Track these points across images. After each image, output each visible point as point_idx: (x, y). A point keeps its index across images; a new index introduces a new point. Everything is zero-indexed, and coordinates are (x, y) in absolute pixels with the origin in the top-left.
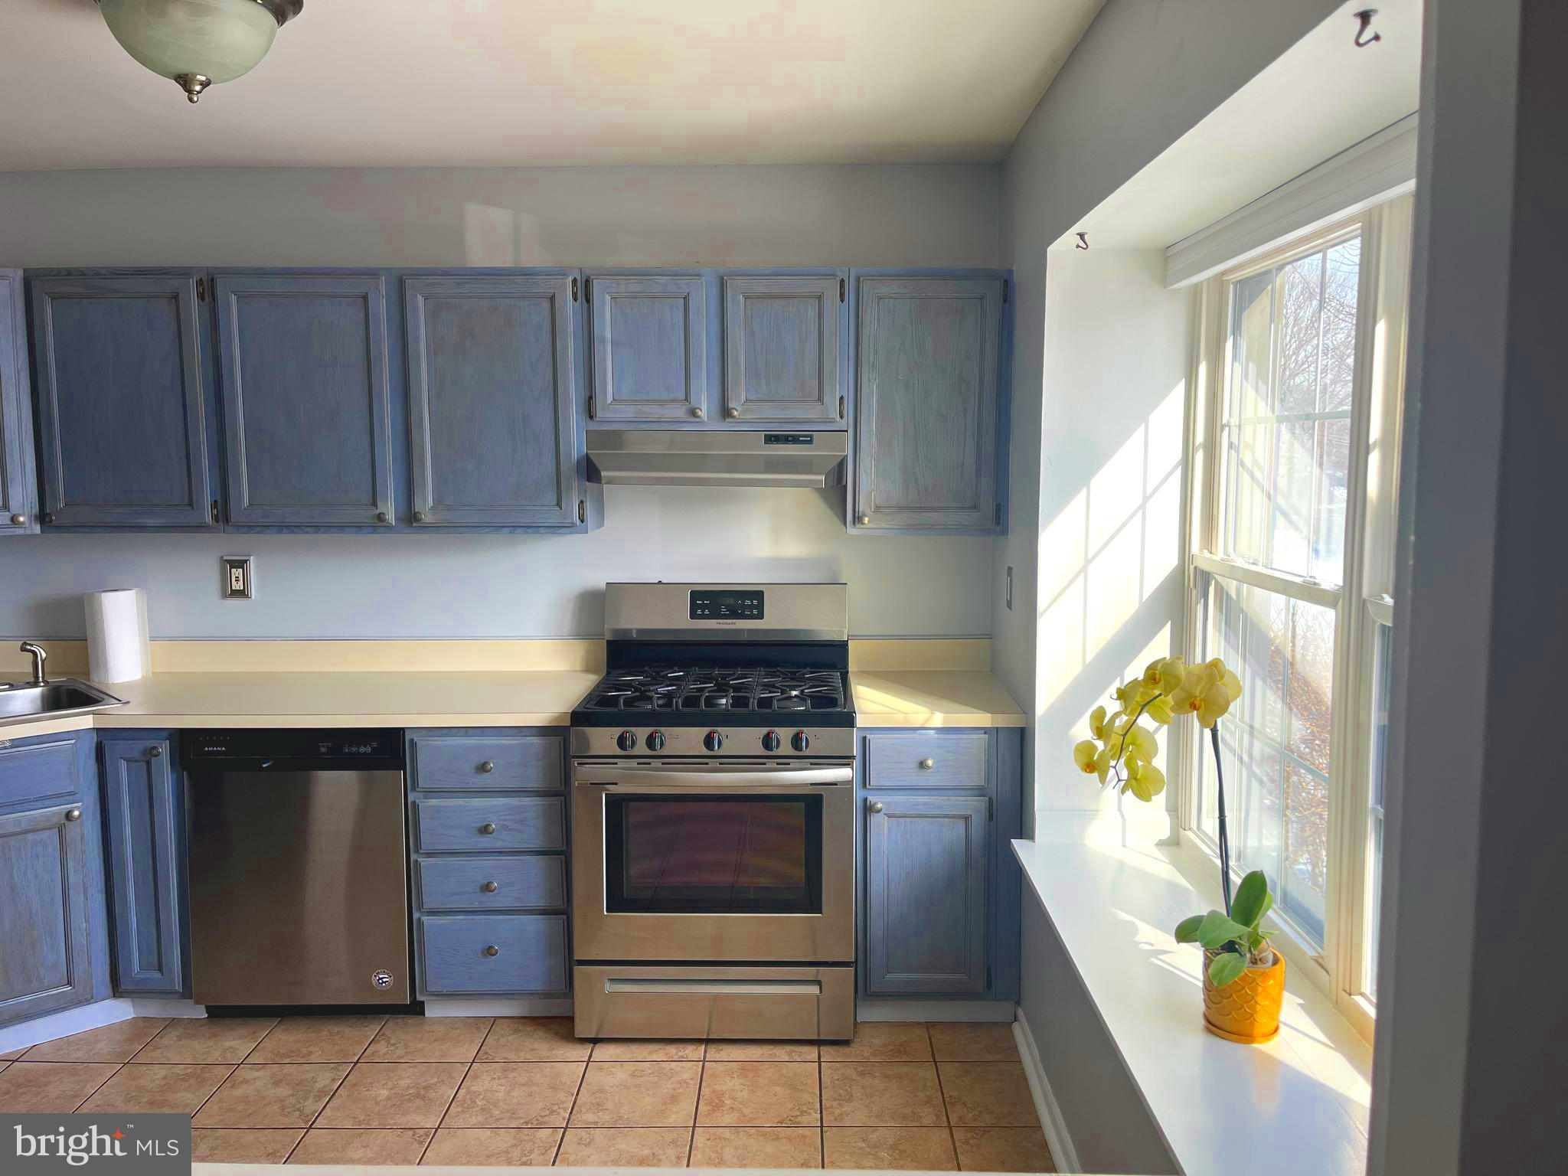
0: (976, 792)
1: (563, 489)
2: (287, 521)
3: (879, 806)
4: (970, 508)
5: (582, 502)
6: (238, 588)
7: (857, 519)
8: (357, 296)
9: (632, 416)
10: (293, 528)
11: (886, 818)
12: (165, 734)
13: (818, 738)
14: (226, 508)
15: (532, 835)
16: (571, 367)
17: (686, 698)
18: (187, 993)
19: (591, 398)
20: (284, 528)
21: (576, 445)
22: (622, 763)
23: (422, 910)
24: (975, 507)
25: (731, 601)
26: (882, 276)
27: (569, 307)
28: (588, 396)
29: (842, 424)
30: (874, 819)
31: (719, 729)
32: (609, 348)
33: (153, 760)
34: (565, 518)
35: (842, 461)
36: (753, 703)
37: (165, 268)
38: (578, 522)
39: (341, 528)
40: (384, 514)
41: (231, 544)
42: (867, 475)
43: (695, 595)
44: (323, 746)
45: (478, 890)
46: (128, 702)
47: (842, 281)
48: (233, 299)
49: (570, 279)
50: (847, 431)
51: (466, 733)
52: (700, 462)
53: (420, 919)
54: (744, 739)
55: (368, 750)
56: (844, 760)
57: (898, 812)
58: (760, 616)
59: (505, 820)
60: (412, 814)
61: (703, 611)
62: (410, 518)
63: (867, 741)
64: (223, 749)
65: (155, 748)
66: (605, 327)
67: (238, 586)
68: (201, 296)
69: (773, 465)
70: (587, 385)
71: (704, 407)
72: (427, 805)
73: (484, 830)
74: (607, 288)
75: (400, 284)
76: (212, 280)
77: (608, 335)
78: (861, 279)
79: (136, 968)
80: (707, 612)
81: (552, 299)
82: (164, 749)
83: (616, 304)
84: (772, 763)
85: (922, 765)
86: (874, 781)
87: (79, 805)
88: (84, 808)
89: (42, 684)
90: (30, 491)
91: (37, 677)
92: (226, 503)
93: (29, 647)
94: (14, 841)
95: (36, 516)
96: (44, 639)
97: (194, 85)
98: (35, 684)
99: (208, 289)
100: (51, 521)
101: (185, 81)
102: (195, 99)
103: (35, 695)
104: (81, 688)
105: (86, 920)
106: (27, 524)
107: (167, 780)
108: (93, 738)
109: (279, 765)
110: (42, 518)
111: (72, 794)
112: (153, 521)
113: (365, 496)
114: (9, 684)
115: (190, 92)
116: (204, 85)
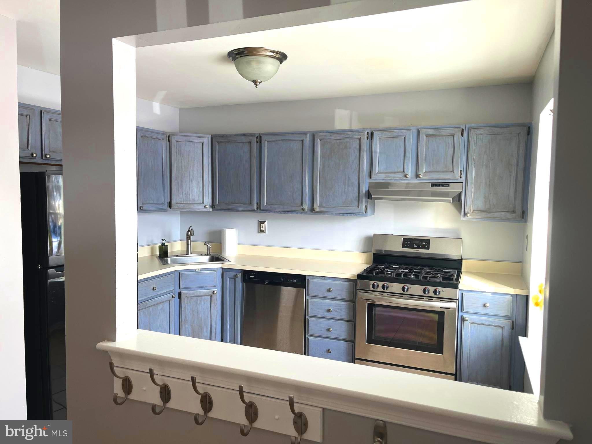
0: (507, 318)
1: (360, 202)
2: (277, 209)
3: (467, 319)
4: (511, 212)
5: (366, 206)
7: (465, 214)
8: (300, 140)
9: (384, 177)
11: (470, 323)
12: (240, 271)
13: (444, 292)
14: (260, 205)
15: (344, 315)
16: (365, 161)
17: (397, 273)
19: (371, 171)
20: (276, 212)
21: (365, 187)
22: (374, 293)
23: (308, 334)
24: (514, 212)
25: (417, 242)
26: (478, 128)
27: (365, 142)
28: (370, 170)
29: (461, 180)
30: (465, 324)
31: (408, 285)
32: (378, 155)
33: (236, 278)
34: (360, 211)
35: (460, 193)
36: (421, 277)
37: (248, 134)
38: (364, 213)
39: (292, 212)
40: (304, 208)
41: (260, 216)
42: (470, 199)
43: (404, 240)
44: (282, 279)
45: (326, 330)
46: (231, 261)
47: (463, 130)
48: (266, 142)
49: (366, 132)
50: (462, 183)
51: (325, 278)
52: (407, 193)
53: (308, 337)
54: (416, 289)
55: (295, 281)
56: (454, 300)
57: (475, 322)
58: (428, 248)
59: (335, 308)
60: (307, 302)
61: (407, 245)
62: (312, 210)
63: (463, 295)
64: (255, 277)
65: (237, 275)
66: (377, 148)
67: (262, 229)
68: (257, 142)
69: (434, 194)
70: (370, 167)
71: (410, 174)
72: (311, 300)
73: (329, 311)
74: (378, 135)
75: (313, 135)
76: (261, 137)
77: (378, 151)
78: (470, 128)
79: (228, 341)
80: (408, 246)
81: (360, 139)
82: (239, 275)
83: (381, 140)
84: (426, 299)
85: (485, 306)
86: (465, 310)
87: (216, 290)
88: (218, 291)
89: (209, 255)
90: (209, 199)
91: (208, 253)
92: (260, 203)
93: (206, 244)
94: (199, 298)
95: (211, 206)
96: (211, 242)
97: (258, 84)
98: (207, 255)
99: (259, 140)
100: (214, 208)
101: (255, 82)
102: (257, 87)
103: (207, 258)
104: (219, 257)
105: (216, 325)
106: (208, 208)
107: (239, 285)
108: (221, 271)
109: (270, 283)
110: (212, 206)
111: (215, 286)
112: (241, 208)
113: (299, 202)
114: (201, 254)
115: (256, 85)
116: (260, 83)
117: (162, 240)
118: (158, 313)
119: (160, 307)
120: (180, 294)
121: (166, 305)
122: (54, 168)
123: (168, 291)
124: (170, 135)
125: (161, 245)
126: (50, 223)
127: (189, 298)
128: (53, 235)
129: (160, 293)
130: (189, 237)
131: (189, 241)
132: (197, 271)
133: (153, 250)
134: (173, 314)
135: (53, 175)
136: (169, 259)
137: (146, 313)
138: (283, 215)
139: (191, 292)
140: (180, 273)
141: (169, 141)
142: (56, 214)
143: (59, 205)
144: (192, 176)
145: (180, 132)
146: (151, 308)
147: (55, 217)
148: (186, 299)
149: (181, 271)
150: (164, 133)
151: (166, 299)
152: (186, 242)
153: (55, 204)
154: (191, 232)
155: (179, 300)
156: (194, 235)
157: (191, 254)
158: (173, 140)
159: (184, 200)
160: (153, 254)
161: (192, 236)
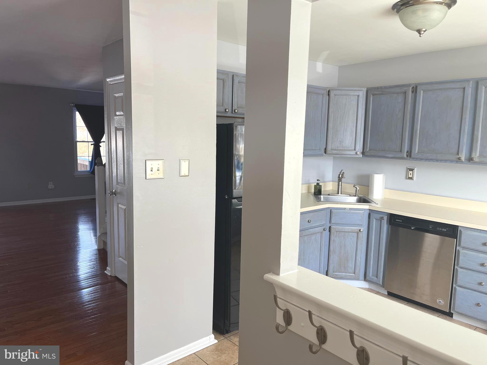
2: (429, 158)
6: (410, 177)
8: (462, 88)
10: (430, 160)
12: (386, 214)
18: (383, 286)
20: (427, 160)
23: (456, 284)
33: (382, 220)
37: (403, 85)
39: (446, 161)
40: (461, 157)
41: (410, 164)
44: (431, 226)
45: (477, 284)
46: (378, 204)
48: (422, 92)
53: (455, 287)
55: (445, 230)
60: (457, 254)
62: (470, 159)
64: (401, 221)
65: (383, 217)
67: (411, 176)
68: (413, 92)
72: (463, 252)
73: (482, 265)
75: (477, 83)
76: (417, 87)
79: (371, 275)
82: (385, 218)
87: (363, 228)
88: (364, 229)
89: (357, 196)
90: (361, 145)
91: (356, 194)
92: (411, 152)
93: (355, 186)
94: (347, 234)
95: (361, 152)
96: (359, 185)
97: (422, 32)
98: (356, 196)
99: (415, 90)
100: (365, 154)
101: (419, 31)
102: (421, 36)
103: (355, 198)
104: (366, 199)
105: (361, 259)
106: (359, 155)
107: (385, 227)
108: (368, 211)
109: (416, 229)
110: (363, 153)
111: (361, 225)
112: (390, 156)
113: (455, 151)
114: (350, 195)
115: (420, 34)
116: (425, 31)
117: (317, 180)
118: (312, 242)
119: (313, 237)
120: (330, 228)
121: (319, 235)
122: (240, 120)
123: (320, 225)
124: (330, 90)
125: (316, 184)
126: (235, 161)
127: (338, 233)
128: (237, 170)
129: (313, 225)
130: (340, 180)
131: (340, 183)
132: (346, 210)
133: (309, 188)
134: (324, 244)
135: (239, 126)
136: (322, 196)
137: (302, 241)
138: (436, 163)
139: (340, 228)
140: (331, 210)
141: (329, 95)
142: (239, 156)
143: (242, 148)
144: (346, 126)
145: (337, 87)
146: (306, 237)
147: (239, 157)
148: (335, 232)
149: (332, 209)
150: (324, 89)
151: (318, 231)
152: (337, 183)
153: (239, 147)
154: (343, 175)
155: (329, 233)
156: (345, 177)
157: (341, 194)
158: (332, 94)
159: (338, 146)
160: (309, 192)
161: (343, 178)
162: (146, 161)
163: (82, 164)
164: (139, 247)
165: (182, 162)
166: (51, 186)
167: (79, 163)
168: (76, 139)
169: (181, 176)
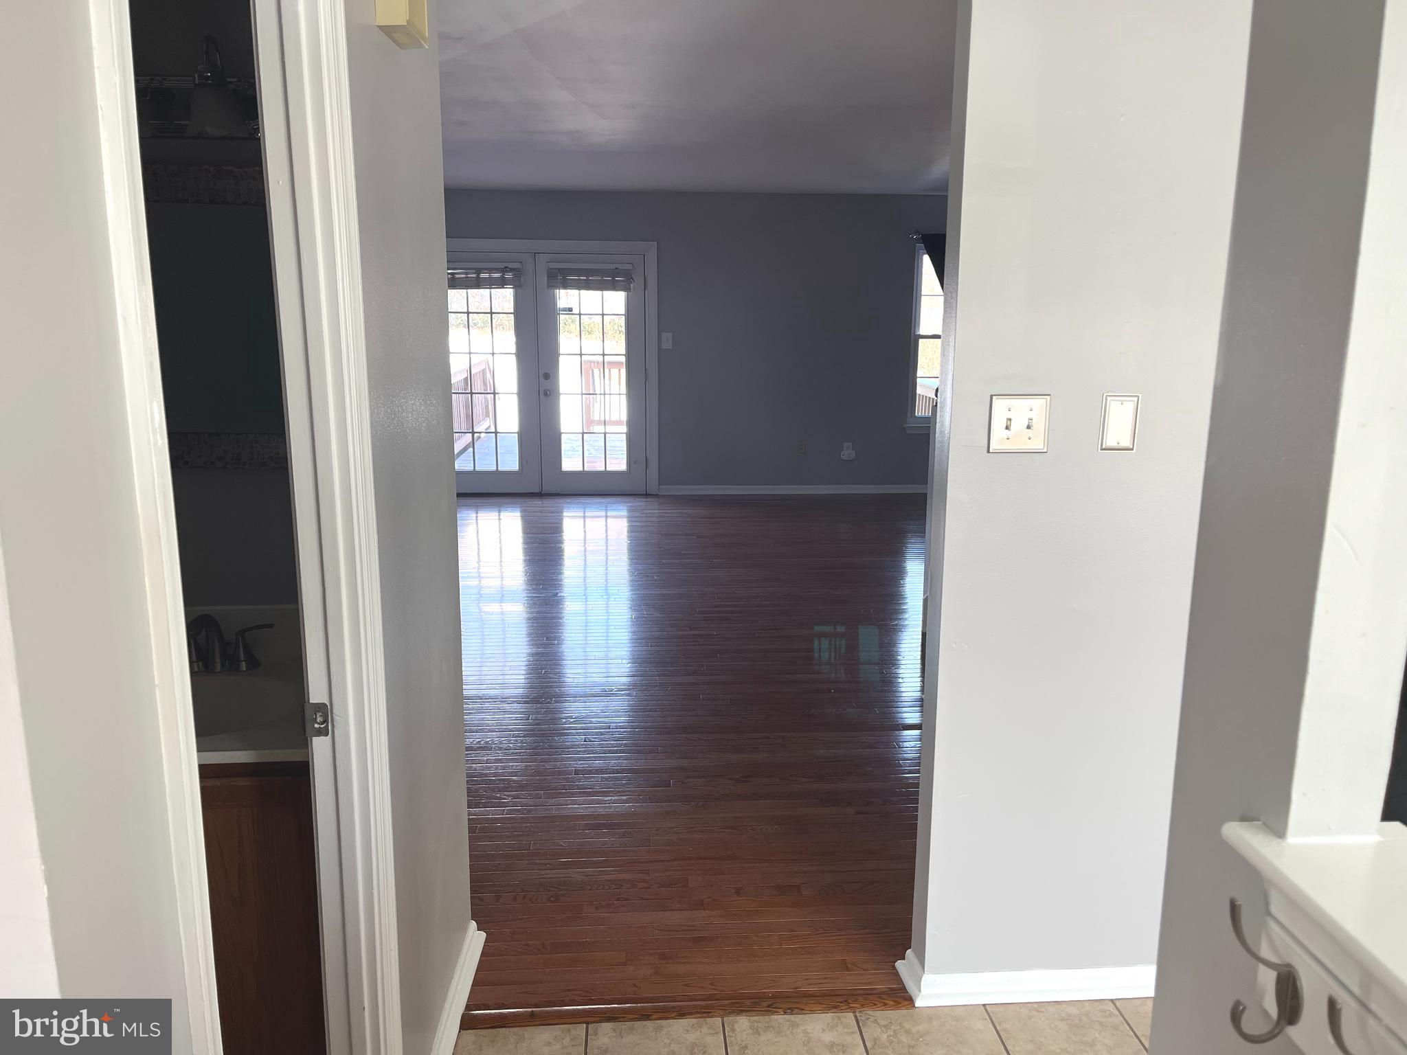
162: (992, 396)
163: (923, 396)
164: (954, 646)
165: (1112, 402)
166: (847, 453)
167: (920, 395)
168: (916, 329)
169: (1104, 447)
